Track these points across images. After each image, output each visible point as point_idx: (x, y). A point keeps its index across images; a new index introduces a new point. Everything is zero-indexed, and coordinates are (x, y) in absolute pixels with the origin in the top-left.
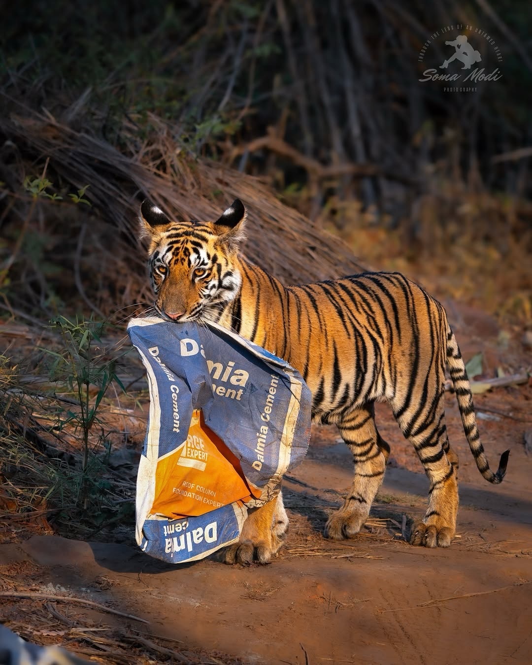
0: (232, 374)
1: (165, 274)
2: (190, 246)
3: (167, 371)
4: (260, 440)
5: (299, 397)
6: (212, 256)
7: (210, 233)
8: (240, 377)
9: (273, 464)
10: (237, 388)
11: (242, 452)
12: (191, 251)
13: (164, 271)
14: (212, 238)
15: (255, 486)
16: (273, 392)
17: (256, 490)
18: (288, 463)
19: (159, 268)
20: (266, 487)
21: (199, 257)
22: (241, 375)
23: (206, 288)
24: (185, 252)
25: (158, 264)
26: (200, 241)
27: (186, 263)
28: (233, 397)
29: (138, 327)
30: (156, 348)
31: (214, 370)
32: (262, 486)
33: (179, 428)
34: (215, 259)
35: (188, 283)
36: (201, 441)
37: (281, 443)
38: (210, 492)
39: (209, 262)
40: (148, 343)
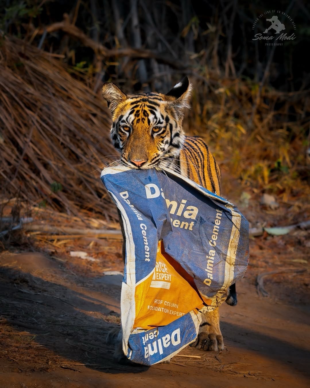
0: (185, 209)
1: (129, 131)
2: (147, 109)
3: (136, 212)
4: (209, 261)
5: (239, 227)
6: (165, 117)
7: (160, 100)
8: (191, 212)
9: (220, 280)
10: (189, 221)
11: (195, 272)
12: (149, 112)
13: (127, 129)
14: (163, 103)
15: (206, 297)
16: (218, 223)
17: (207, 300)
18: (232, 278)
19: (124, 127)
20: (215, 296)
21: (156, 117)
22: (192, 210)
23: (162, 142)
24: (144, 113)
25: (122, 124)
26: (153, 106)
27: (146, 122)
28: (186, 228)
29: (110, 175)
30: (126, 193)
31: (171, 206)
32: (212, 296)
33: (149, 258)
34: (167, 120)
35: (148, 138)
36: (165, 265)
37: (226, 263)
38: (174, 305)
39: (164, 121)
40: (120, 189)
